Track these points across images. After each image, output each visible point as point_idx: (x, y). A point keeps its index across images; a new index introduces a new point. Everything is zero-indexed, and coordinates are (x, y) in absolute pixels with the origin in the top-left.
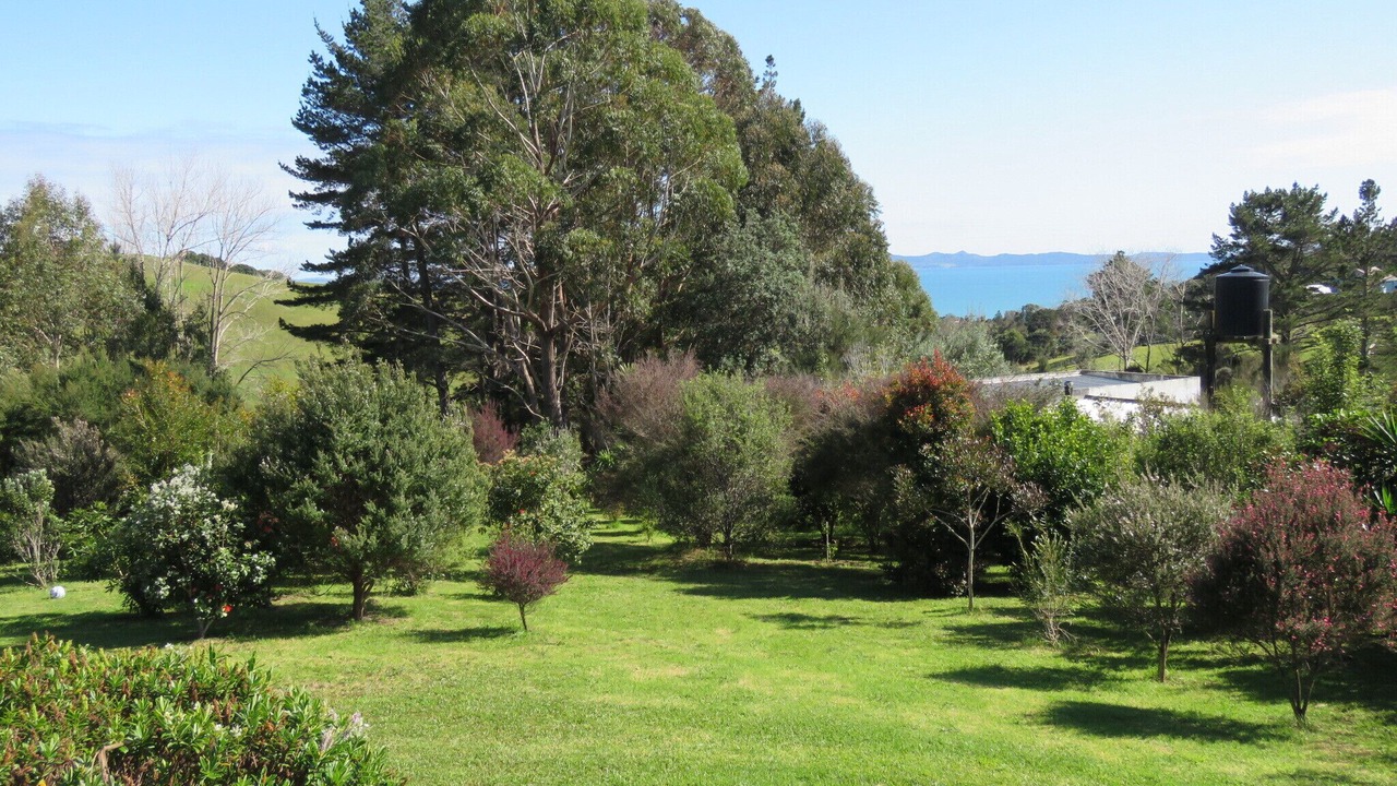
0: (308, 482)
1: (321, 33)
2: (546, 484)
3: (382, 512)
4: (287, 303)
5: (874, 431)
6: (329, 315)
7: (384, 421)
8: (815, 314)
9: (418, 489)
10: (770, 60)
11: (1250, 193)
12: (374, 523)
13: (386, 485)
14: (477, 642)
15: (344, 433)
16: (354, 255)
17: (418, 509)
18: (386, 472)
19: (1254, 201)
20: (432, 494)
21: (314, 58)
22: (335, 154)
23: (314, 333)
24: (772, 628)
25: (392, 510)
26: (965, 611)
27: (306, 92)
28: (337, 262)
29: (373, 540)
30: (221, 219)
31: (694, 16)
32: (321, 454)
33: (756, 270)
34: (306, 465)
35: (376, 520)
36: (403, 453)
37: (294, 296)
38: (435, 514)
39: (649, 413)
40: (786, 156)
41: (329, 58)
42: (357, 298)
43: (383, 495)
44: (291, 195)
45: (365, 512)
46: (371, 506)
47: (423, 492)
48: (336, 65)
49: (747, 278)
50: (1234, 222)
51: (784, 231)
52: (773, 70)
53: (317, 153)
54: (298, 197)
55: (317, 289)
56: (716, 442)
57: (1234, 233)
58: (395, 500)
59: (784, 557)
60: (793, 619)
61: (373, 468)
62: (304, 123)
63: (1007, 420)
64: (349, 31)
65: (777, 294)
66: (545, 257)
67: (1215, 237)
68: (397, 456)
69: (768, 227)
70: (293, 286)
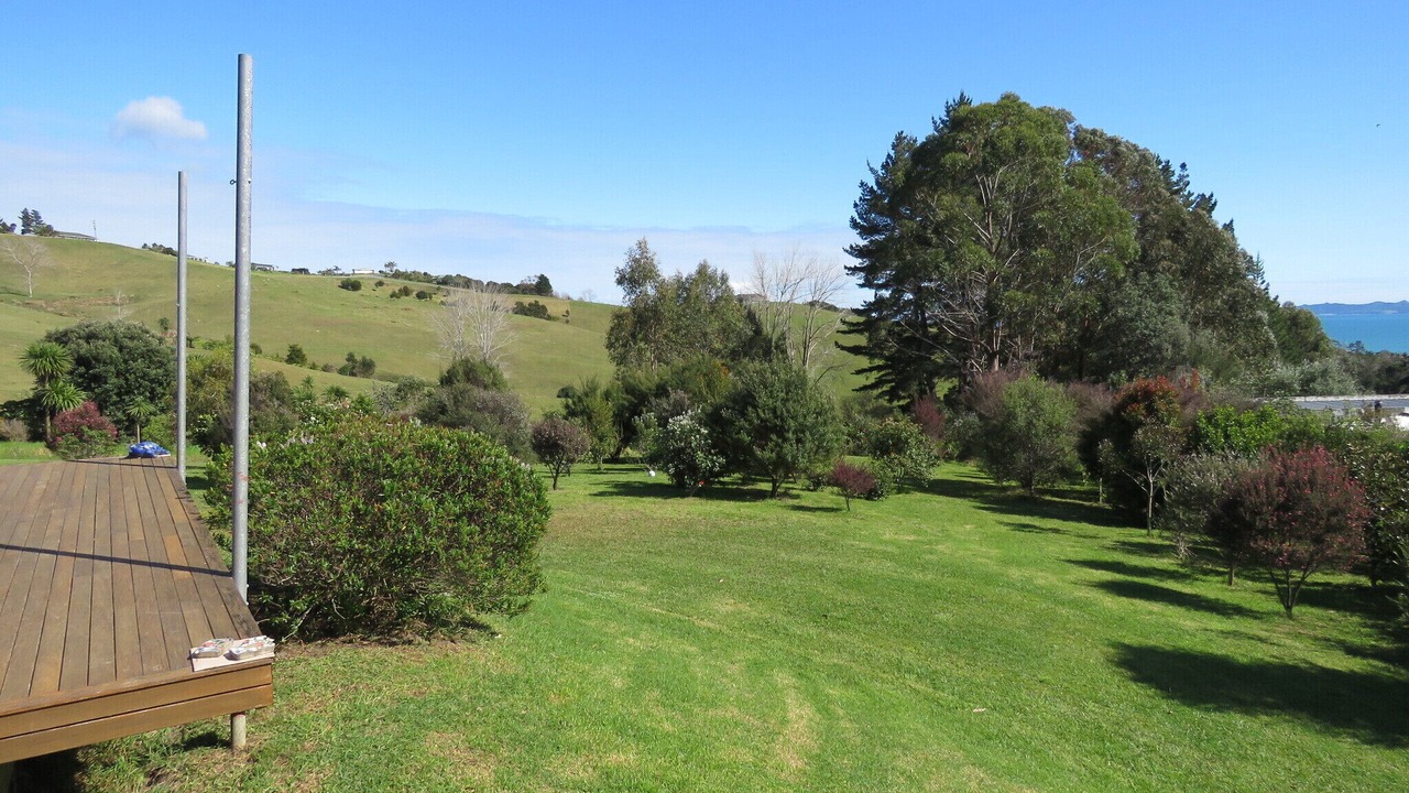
0: (742, 422)
1: (871, 169)
2: (907, 439)
3: (780, 441)
4: (844, 332)
6: (861, 340)
7: (787, 394)
8: (1176, 345)
9: (801, 429)
10: (1183, 166)
12: (776, 446)
13: (782, 427)
14: (818, 513)
15: (763, 398)
16: (879, 304)
17: (799, 441)
18: (782, 420)
20: (808, 434)
21: (862, 184)
22: (871, 241)
23: (856, 350)
24: (1004, 529)
25: (785, 440)
26: (1143, 536)
27: (856, 205)
28: (870, 307)
29: (774, 455)
30: (813, 282)
31: (1114, 142)
32: (750, 409)
33: (1139, 314)
34: (743, 414)
35: (777, 445)
36: (792, 410)
37: (845, 328)
38: (808, 445)
39: (990, 403)
40: (1176, 236)
41: (871, 182)
42: (878, 329)
43: (781, 432)
44: (846, 267)
45: (771, 440)
46: (774, 437)
47: (803, 432)
48: (875, 188)
49: (1132, 320)
51: (1166, 288)
52: (1185, 173)
53: (862, 243)
54: (850, 269)
55: (858, 324)
56: (1021, 422)
58: (786, 435)
59: (1074, 498)
60: (1023, 527)
61: (777, 418)
62: (854, 225)
63: (1209, 419)
64: (883, 167)
65: (1154, 331)
68: (788, 411)
69: (1155, 285)
70: (844, 322)
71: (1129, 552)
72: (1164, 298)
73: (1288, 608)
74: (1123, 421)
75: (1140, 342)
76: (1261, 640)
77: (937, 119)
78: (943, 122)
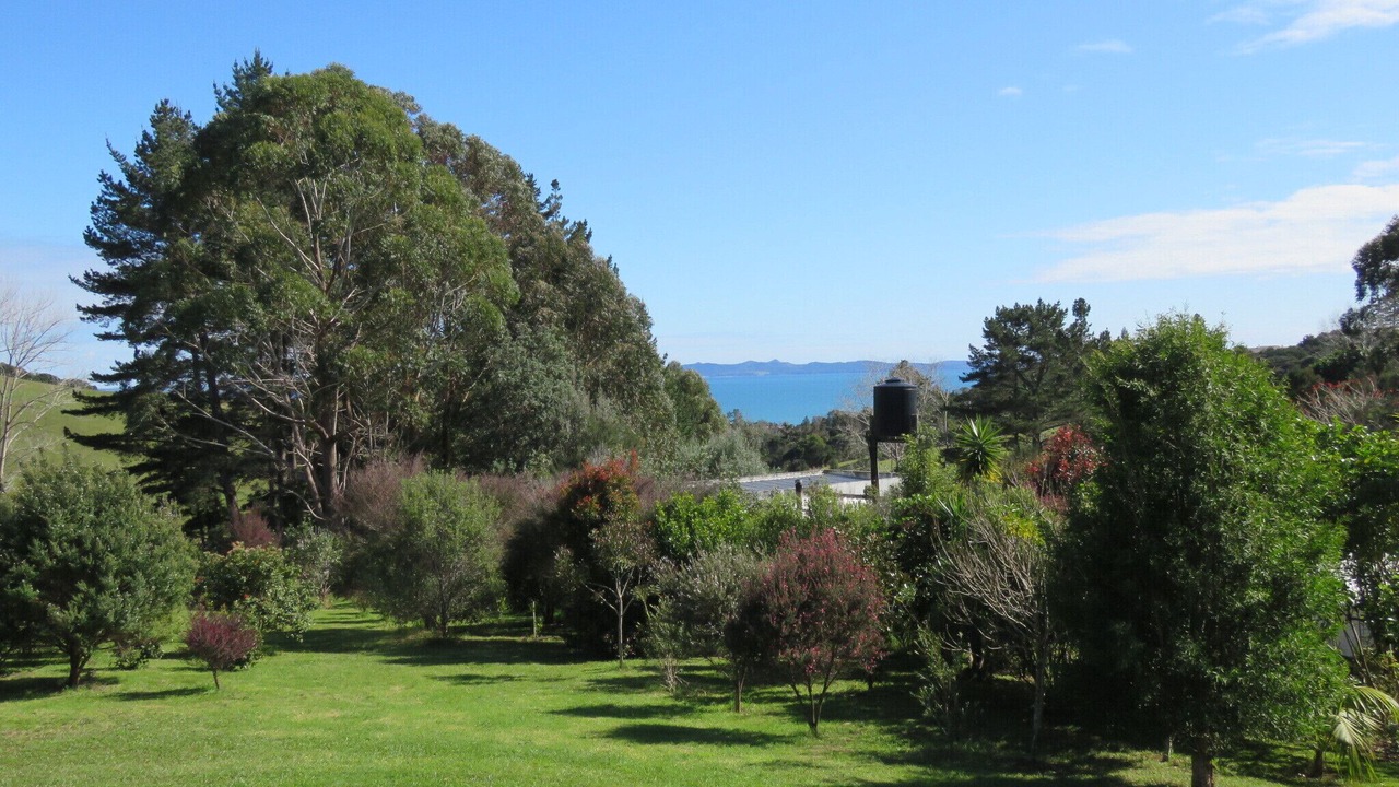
0: (24, 566)
1: (114, 154)
2: (269, 571)
3: (92, 591)
4: (75, 413)
5: (552, 519)
6: (116, 425)
7: (97, 514)
8: (575, 420)
9: (128, 570)
10: (555, 184)
11: (1001, 308)
12: (85, 600)
13: (96, 568)
14: (170, 699)
15: (58, 523)
16: (139, 367)
17: (125, 588)
18: (96, 557)
19: (1004, 315)
20: (139, 575)
21: (104, 177)
22: (124, 269)
23: (101, 442)
24: (445, 685)
25: (101, 589)
26: (616, 669)
27: (94, 210)
28: (124, 373)
29: (83, 615)
30: (10, 330)
31: (474, 145)
32: (36, 542)
33: (525, 379)
34: (24, 552)
35: (87, 598)
36: (113, 540)
37: (80, 406)
38: (141, 593)
39: (375, 509)
40: (557, 275)
41: (119, 177)
42: (142, 406)
43: (94, 576)
44: (79, 308)
45: (78, 591)
46: (82, 585)
47: (131, 573)
48: (126, 184)
49: (517, 387)
50: (987, 335)
51: (554, 344)
52: (557, 194)
53: (104, 268)
54: (86, 310)
55: (104, 399)
56: (430, 532)
57: (987, 344)
58: (104, 580)
59: (497, 635)
60: (466, 678)
61: (85, 553)
62: (91, 240)
63: (669, 510)
64: (140, 151)
65: (545, 402)
66: (325, 369)
67: (971, 348)
68: (106, 542)
69: (539, 340)
70: (79, 397)
71: (611, 691)
72: (550, 357)
73: (813, 725)
74: (573, 522)
75: (526, 417)
76: (808, 765)
77: (220, 87)
78: (229, 93)
